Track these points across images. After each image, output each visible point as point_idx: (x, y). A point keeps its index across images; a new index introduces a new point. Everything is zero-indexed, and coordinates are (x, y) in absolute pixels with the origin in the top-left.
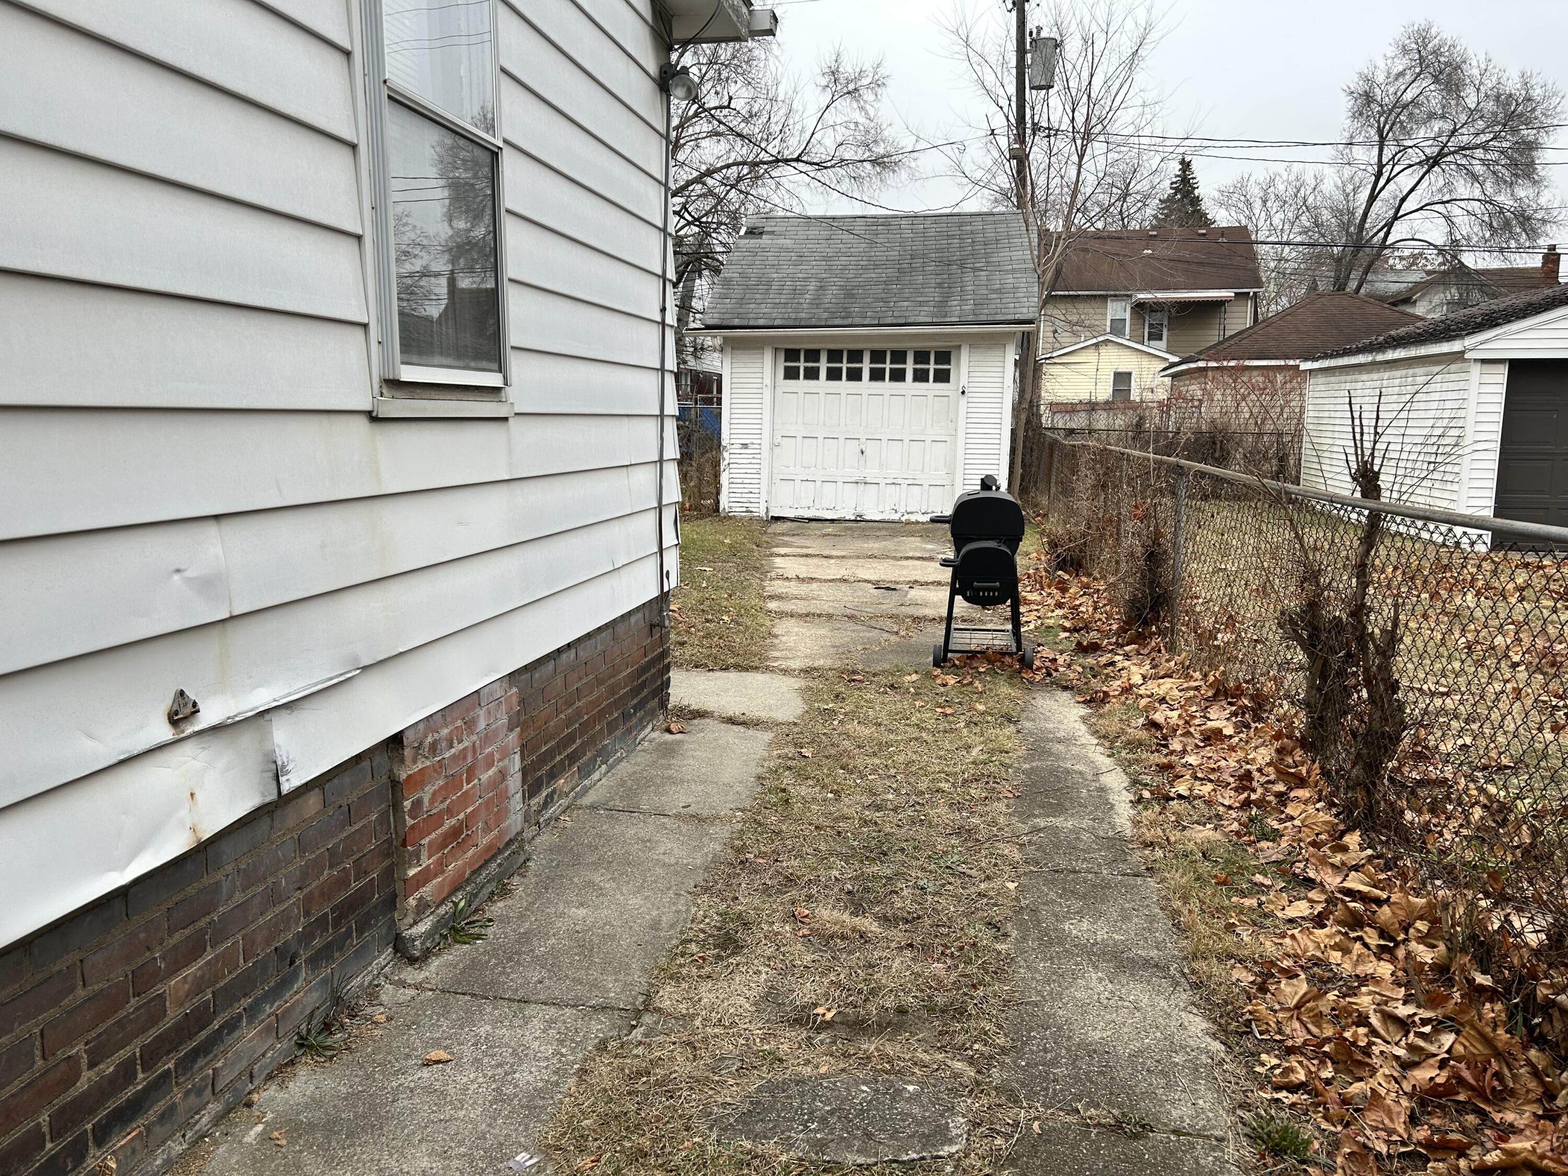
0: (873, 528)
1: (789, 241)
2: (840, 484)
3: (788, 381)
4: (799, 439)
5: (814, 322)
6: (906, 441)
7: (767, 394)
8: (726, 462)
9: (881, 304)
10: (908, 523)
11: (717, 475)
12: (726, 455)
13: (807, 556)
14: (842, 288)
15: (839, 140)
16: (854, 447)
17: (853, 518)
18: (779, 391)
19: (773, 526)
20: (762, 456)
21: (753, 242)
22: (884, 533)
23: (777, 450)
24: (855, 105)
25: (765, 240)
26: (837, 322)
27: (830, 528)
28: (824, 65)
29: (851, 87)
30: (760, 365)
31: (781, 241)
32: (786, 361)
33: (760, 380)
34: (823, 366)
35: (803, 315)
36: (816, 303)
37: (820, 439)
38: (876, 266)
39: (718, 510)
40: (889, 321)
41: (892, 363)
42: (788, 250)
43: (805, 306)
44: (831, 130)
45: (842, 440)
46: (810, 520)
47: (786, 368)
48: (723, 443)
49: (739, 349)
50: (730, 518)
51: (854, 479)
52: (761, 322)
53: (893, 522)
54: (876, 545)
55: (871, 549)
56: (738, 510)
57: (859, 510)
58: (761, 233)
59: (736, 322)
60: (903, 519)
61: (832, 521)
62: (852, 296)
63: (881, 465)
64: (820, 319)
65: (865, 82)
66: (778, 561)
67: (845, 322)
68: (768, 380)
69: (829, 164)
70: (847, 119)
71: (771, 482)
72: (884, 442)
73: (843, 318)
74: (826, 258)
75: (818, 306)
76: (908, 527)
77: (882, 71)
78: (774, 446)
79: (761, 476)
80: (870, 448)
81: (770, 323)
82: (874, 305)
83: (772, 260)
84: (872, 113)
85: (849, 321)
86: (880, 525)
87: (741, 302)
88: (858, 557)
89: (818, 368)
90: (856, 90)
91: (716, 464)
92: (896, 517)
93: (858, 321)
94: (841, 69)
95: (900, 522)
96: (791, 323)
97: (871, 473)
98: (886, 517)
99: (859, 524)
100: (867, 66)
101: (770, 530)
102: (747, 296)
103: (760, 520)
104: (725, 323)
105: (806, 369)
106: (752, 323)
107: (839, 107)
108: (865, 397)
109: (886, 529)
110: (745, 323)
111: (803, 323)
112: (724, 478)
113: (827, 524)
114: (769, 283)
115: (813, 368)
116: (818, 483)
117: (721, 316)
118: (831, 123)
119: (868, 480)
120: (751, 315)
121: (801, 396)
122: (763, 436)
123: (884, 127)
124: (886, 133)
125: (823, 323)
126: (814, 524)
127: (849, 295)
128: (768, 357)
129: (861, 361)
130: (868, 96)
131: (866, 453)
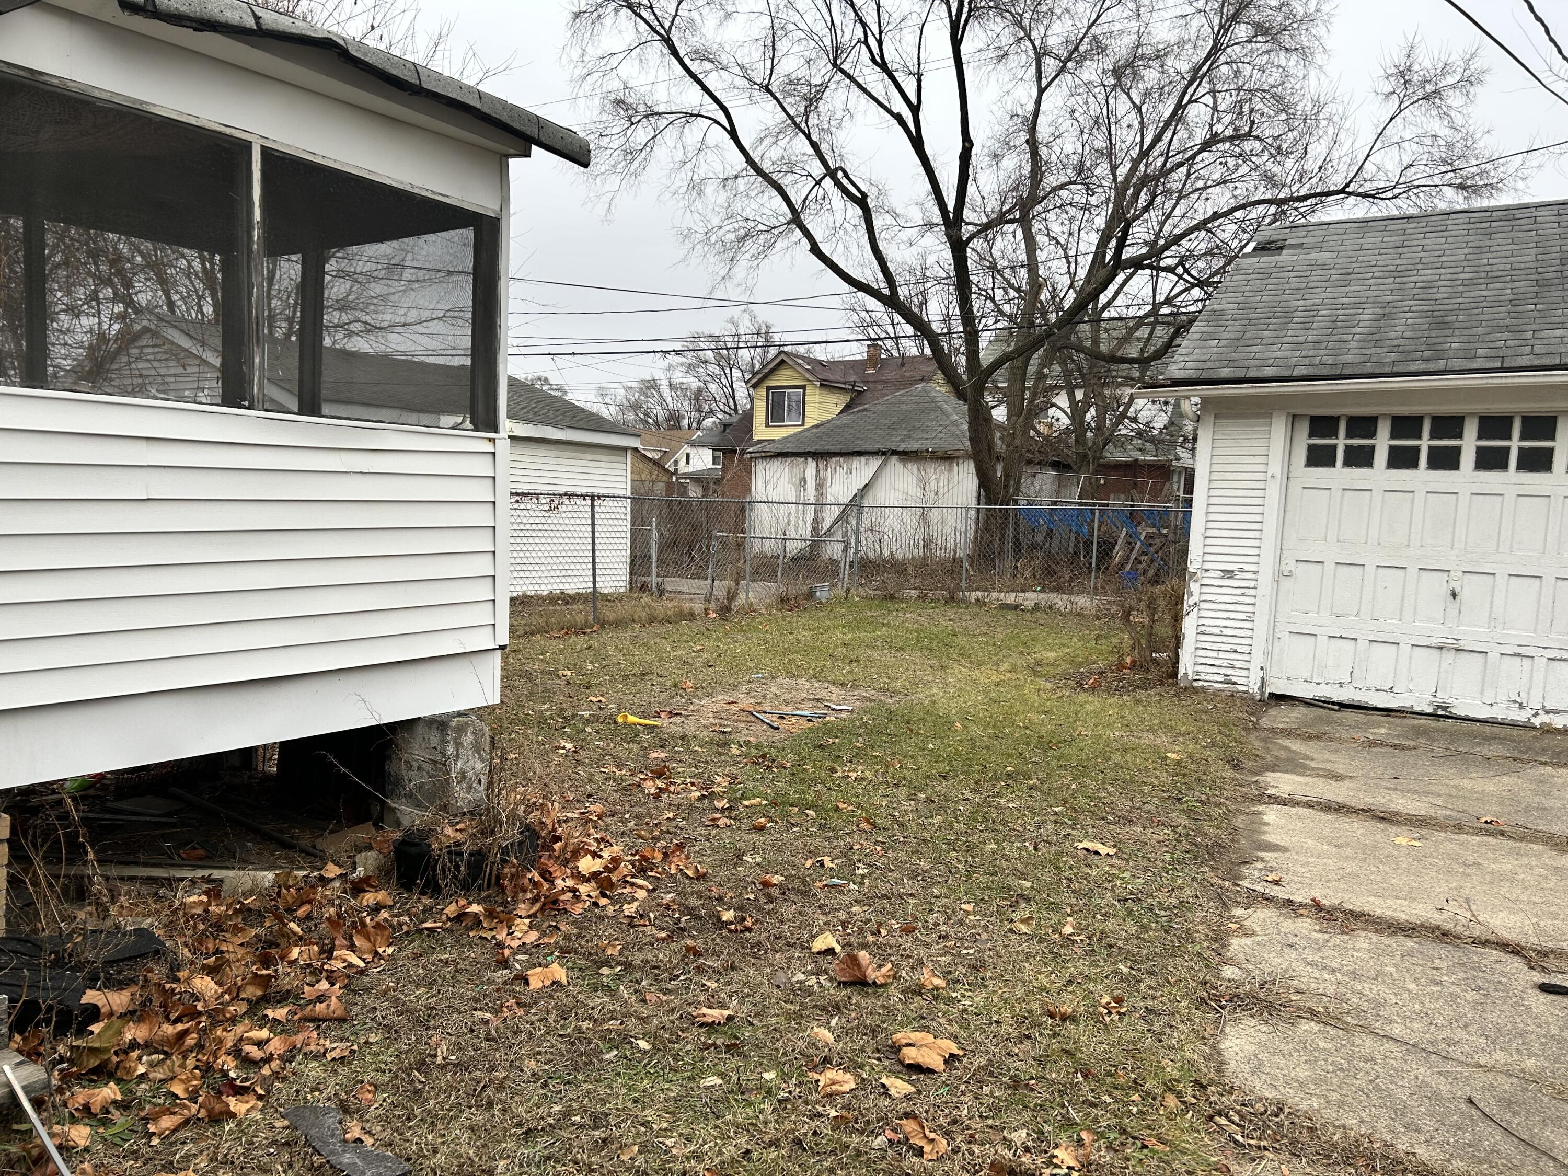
0: (1471, 735)
1: (1326, 255)
2: (1405, 648)
3: (1313, 470)
4: (1330, 566)
5: (1368, 368)
6: (1549, 580)
7: (1274, 491)
8: (1191, 602)
9: (1506, 335)
10: (1548, 730)
11: (1177, 619)
12: (1194, 587)
13: (1338, 809)
14: (1423, 314)
15: (1406, 162)
16: (1437, 585)
17: (1430, 710)
18: (1296, 487)
19: (1273, 712)
20: (1259, 593)
21: (1266, 260)
22: (1495, 750)
23: (1286, 584)
24: (1434, 112)
25: (1286, 256)
26: (1414, 367)
27: (1382, 730)
28: (1389, 63)
29: (1430, 88)
30: (1263, 443)
31: (1313, 256)
32: (1311, 436)
33: (1262, 468)
34: (1382, 443)
35: (1348, 359)
36: (1375, 339)
37: (1370, 568)
38: (1493, 279)
39: (1175, 674)
40: (1524, 361)
41: (1523, 437)
42: (1324, 266)
43: (1353, 344)
44: (1395, 149)
45: (1412, 571)
46: (1343, 706)
47: (1311, 449)
48: (1191, 569)
49: (1228, 417)
50: (1196, 691)
51: (1434, 641)
52: (1269, 372)
53: (1514, 725)
54: (1491, 786)
55: (1482, 797)
56: (1210, 678)
57: (1443, 697)
58: (1281, 248)
59: (1225, 373)
60: (1537, 722)
61: (1387, 711)
62: (1446, 325)
63: (1492, 619)
64: (1383, 364)
65: (1450, 80)
66: (1271, 815)
67: (1432, 366)
68: (1276, 468)
69: (1389, 195)
70: (1419, 132)
71: (1273, 638)
72: (1501, 580)
73: (1428, 360)
74: (1396, 273)
75: (1377, 343)
76: (1547, 741)
77: (1475, 65)
78: (1281, 575)
79: (1256, 626)
80: (1470, 588)
81: (1287, 373)
82: (1492, 337)
83: (1295, 283)
84: (1459, 120)
85: (1441, 365)
86: (1487, 729)
87: (1237, 343)
88: (1459, 828)
89: (1373, 448)
90: (1436, 92)
91: (1177, 600)
92: (1521, 716)
93: (1457, 363)
94: (1416, 67)
95: (1527, 727)
96: (1325, 371)
97: (1469, 636)
98: (1498, 713)
99: (1441, 724)
100: (1455, 58)
101: (1265, 722)
102: (1248, 335)
103: (1247, 699)
104: (1205, 375)
105: (1349, 449)
106: (1252, 373)
107: (1411, 118)
108: (1464, 498)
109: (1502, 740)
110: (1240, 374)
111: (1347, 371)
112: (1189, 625)
113: (1376, 717)
114: (1288, 316)
115: (1361, 447)
116: (1362, 644)
117: (1200, 365)
118: (1396, 139)
119: (1463, 644)
120: (1253, 362)
121: (1337, 494)
122: (1262, 560)
123: (1477, 136)
124: (1481, 144)
125: (1387, 370)
126: (1349, 714)
127: (1440, 323)
128: (1279, 428)
129: (1460, 436)
130: (1454, 99)
131: (1464, 596)
